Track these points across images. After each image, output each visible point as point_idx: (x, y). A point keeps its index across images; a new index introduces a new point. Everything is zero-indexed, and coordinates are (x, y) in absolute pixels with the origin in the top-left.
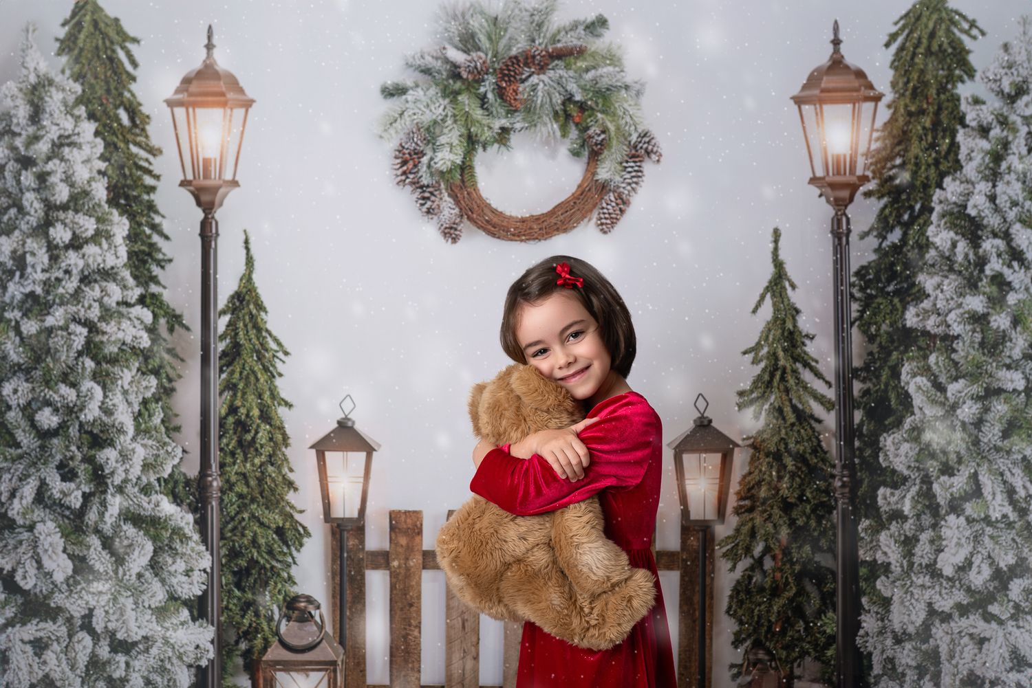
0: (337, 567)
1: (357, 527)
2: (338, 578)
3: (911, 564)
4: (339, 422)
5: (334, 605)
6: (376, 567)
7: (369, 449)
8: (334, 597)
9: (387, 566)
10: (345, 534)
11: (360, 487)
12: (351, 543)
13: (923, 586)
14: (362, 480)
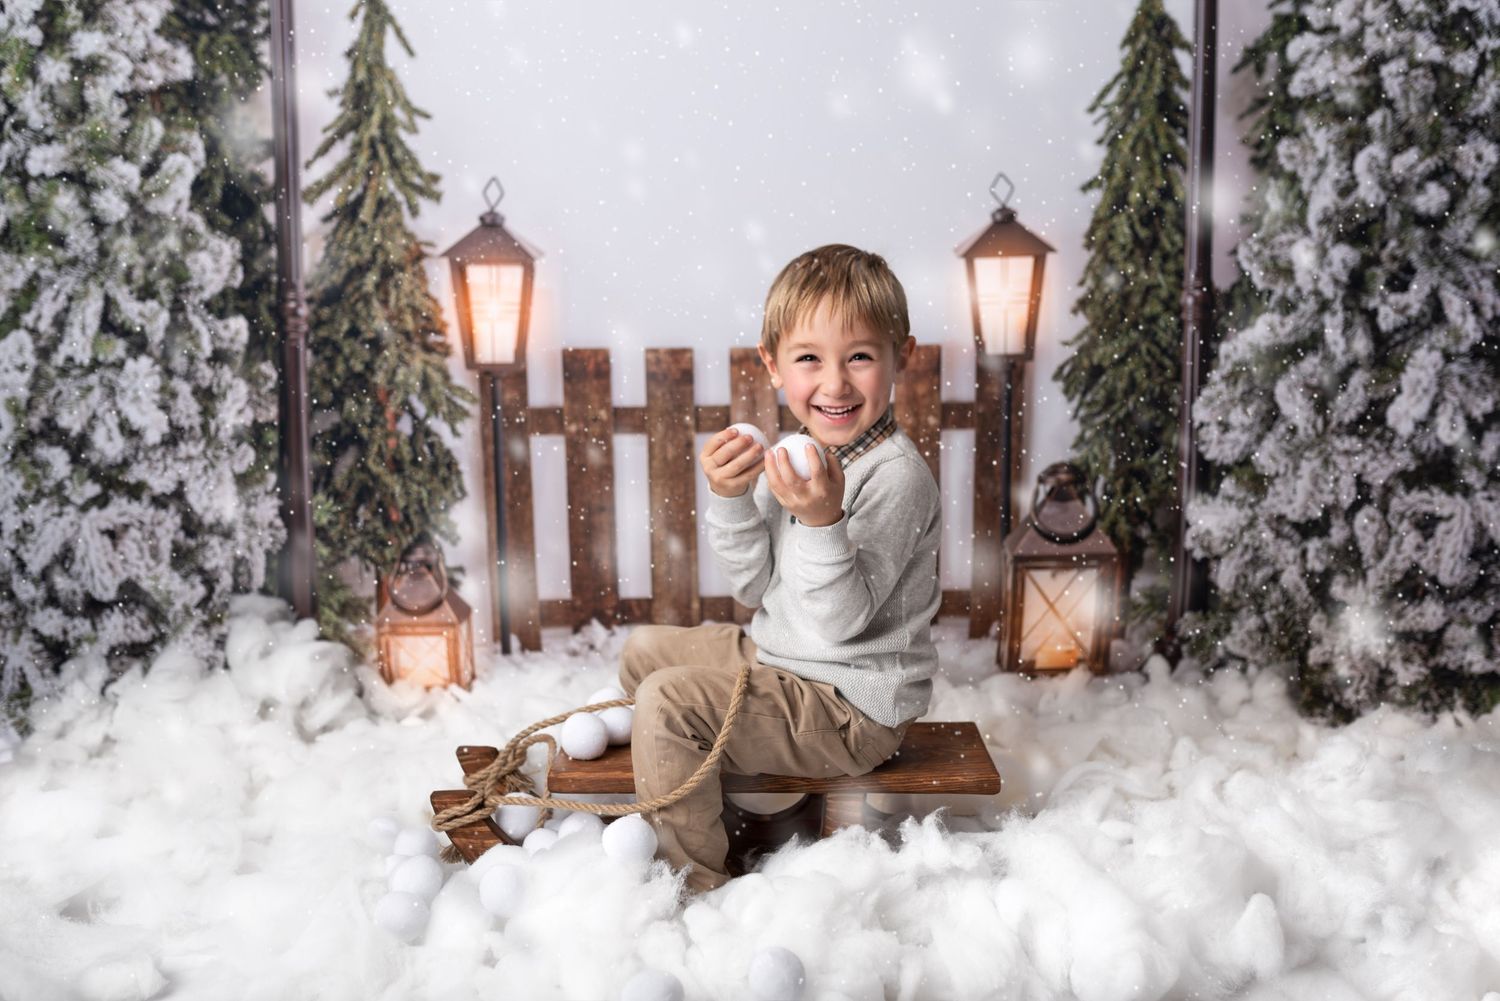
0: (489, 432)
1: (516, 374)
2: (491, 448)
3: (1326, 423)
4: (482, 219)
5: (487, 486)
6: (545, 430)
7: (525, 259)
8: (486, 474)
9: (560, 429)
10: (500, 384)
11: (515, 318)
12: (509, 396)
13: (1347, 453)
14: (517, 308)
